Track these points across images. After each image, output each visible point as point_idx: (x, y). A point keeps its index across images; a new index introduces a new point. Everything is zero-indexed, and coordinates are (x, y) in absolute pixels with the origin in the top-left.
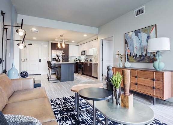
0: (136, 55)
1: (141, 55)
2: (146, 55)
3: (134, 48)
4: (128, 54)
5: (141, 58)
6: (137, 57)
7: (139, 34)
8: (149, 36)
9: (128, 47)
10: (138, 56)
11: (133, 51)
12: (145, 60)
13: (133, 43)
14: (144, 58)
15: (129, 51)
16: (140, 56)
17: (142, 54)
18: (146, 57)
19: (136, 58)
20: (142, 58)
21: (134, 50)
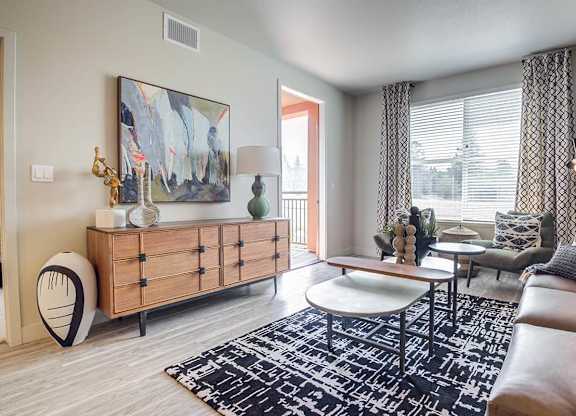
0: (174, 176)
1: (191, 179)
2: (205, 181)
3: (167, 151)
4: (138, 168)
5: (189, 188)
6: (179, 184)
7: (184, 108)
8: (214, 128)
9: (135, 140)
10: (180, 181)
11: (163, 163)
12: (203, 197)
13: (161, 132)
14: (199, 190)
15: (142, 159)
16: (188, 184)
17: (194, 175)
18: (206, 188)
19: (172, 189)
20: (193, 188)
21: (163, 158)
